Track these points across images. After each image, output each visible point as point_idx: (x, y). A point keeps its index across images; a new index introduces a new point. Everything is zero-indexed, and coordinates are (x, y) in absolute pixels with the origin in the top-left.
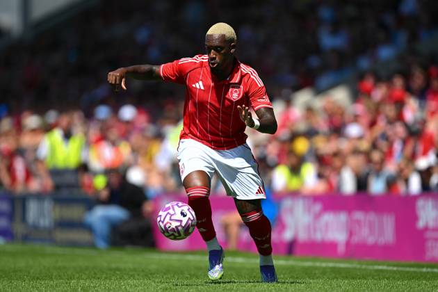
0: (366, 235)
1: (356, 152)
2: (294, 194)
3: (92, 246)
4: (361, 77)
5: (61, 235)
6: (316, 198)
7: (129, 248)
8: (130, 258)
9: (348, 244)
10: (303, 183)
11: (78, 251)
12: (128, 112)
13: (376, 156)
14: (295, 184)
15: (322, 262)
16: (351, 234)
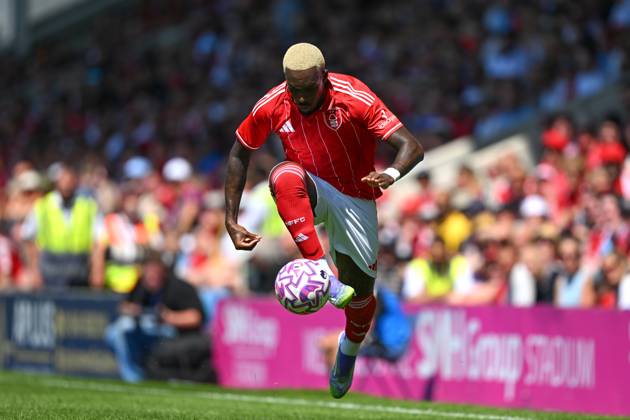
0: (548, 372)
1: (537, 240)
2: (437, 304)
3: (115, 377)
4: (549, 122)
5: (67, 359)
6: (471, 311)
7: (174, 383)
8: (175, 398)
9: (520, 384)
10: (452, 288)
11: (93, 385)
12: (178, 169)
13: (568, 247)
14: (438, 287)
15: (477, 413)
16: (526, 369)
